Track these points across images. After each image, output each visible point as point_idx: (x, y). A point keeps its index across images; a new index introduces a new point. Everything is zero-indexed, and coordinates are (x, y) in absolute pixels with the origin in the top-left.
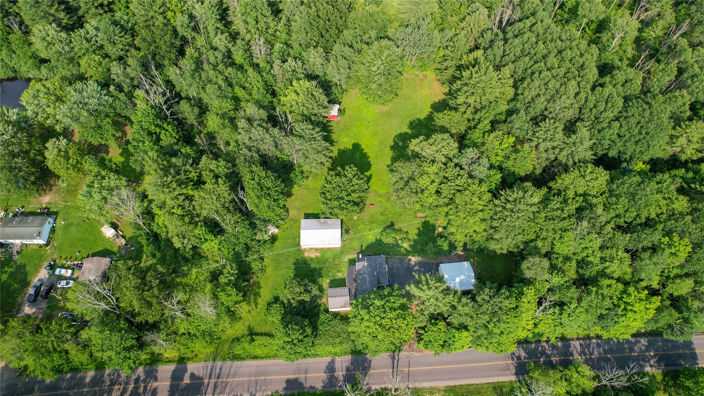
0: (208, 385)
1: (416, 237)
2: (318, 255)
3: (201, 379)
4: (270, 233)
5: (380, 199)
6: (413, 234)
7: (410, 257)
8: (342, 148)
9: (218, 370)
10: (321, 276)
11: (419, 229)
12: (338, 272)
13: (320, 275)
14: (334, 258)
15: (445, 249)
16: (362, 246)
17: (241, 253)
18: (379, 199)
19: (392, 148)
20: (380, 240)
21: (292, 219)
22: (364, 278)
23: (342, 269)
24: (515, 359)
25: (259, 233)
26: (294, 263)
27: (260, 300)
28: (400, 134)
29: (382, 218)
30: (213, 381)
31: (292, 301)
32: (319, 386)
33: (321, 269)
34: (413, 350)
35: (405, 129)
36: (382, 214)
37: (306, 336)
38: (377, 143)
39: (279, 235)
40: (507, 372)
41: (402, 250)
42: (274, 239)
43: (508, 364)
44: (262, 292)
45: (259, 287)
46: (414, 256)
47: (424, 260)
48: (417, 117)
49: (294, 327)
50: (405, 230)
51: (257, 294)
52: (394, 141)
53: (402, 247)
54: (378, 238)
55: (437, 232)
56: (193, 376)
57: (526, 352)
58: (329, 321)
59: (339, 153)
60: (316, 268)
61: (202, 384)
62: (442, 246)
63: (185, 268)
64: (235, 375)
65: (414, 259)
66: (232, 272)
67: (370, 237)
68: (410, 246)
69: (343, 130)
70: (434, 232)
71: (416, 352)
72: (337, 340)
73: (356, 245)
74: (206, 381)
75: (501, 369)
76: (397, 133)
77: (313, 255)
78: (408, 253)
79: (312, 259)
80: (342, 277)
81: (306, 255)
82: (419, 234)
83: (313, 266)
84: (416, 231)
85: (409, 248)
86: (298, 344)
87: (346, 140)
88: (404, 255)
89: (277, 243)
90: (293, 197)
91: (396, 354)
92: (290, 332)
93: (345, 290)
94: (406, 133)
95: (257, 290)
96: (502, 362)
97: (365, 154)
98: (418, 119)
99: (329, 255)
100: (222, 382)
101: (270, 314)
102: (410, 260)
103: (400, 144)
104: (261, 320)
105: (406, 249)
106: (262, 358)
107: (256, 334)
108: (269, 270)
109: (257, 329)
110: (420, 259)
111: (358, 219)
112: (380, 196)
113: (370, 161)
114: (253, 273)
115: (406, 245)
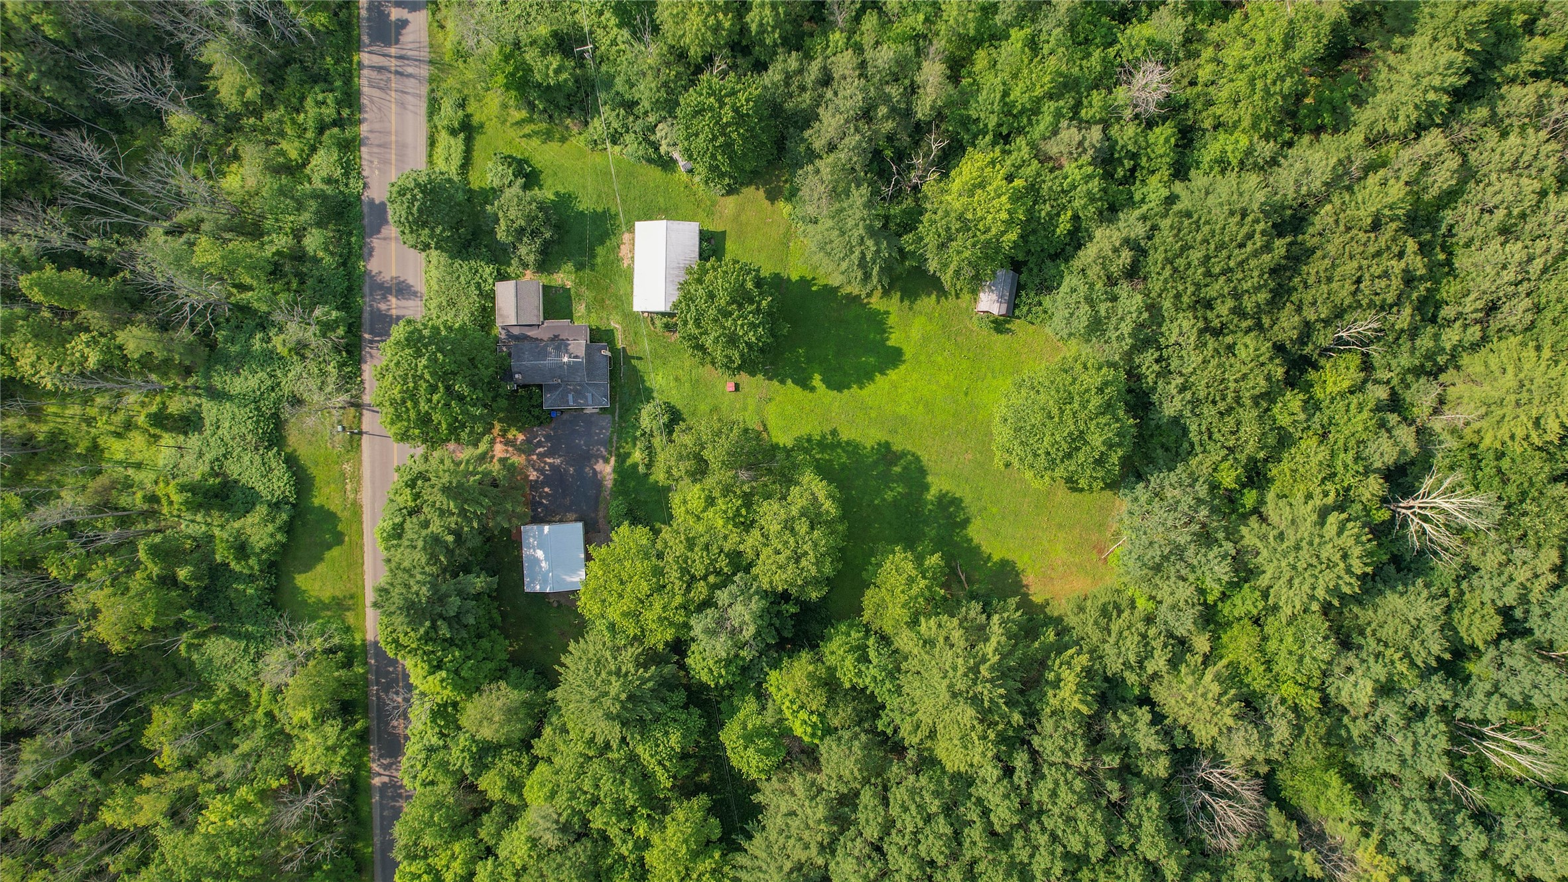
0: (384, 55)
2: (624, 263)
3: (397, 42)
7: (613, 462)
8: (892, 320)
9: (410, 70)
10: (578, 270)
12: (587, 307)
13: (580, 267)
14: (615, 298)
16: (640, 358)
18: (752, 403)
19: (886, 446)
20: (648, 399)
23: (593, 315)
26: (607, 211)
27: (535, 142)
28: (923, 472)
29: (703, 408)
30: (393, 64)
32: (373, 266)
33: (593, 268)
35: (938, 485)
36: (716, 409)
38: (902, 410)
39: (675, 176)
41: (629, 447)
44: (552, 146)
45: (562, 140)
46: (614, 471)
48: (972, 519)
51: (548, 136)
52: (904, 454)
53: (634, 447)
54: (654, 395)
56: (404, 23)
58: (478, 284)
59: (878, 312)
60: (595, 257)
61: (388, 44)
64: (402, 105)
65: (606, 470)
67: (659, 378)
68: (635, 466)
69: (945, 326)
73: (641, 347)
74: (393, 51)
76: (925, 458)
77: (624, 250)
78: (622, 458)
79: (614, 248)
80: (576, 315)
81: (623, 233)
83: (600, 250)
85: (629, 462)
87: (916, 332)
88: (618, 449)
89: (656, 173)
90: (767, 203)
94: (926, 487)
95: (556, 136)
97: (871, 378)
98: (965, 520)
99: (622, 282)
100: (389, 80)
102: (606, 461)
103: (897, 469)
104: (495, 148)
105: (628, 455)
106: (430, 156)
107: (469, 141)
109: (479, 142)
110: (607, 484)
113: (849, 388)
115: (637, 456)
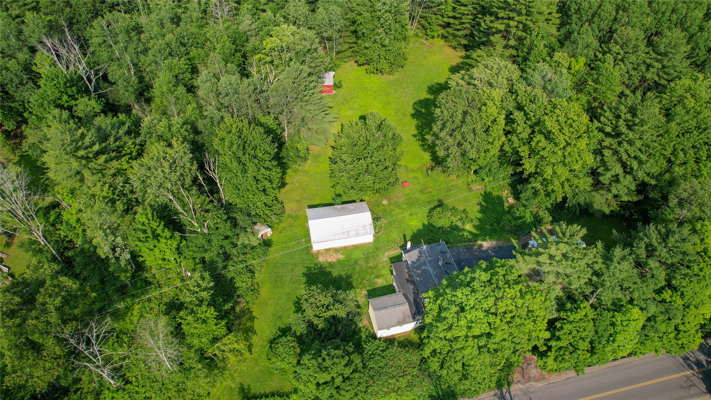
1: (480, 215)
2: (341, 257)
4: (260, 236)
5: (415, 174)
6: (475, 212)
7: (479, 242)
10: (352, 287)
11: (480, 204)
12: (378, 277)
13: (350, 286)
14: (367, 258)
15: (529, 220)
16: (404, 236)
17: (217, 262)
18: (411, 175)
19: (413, 116)
20: (430, 225)
21: (290, 216)
22: (425, 271)
23: (383, 272)
24: (695, 368)
25: (242, 235)
26: (305, 275)
28: (420, 101)
29: (423, 197)
31: (316, 321)
33: (349, 277)
34: (529, 379)
35: (424, 95)
36: (421, 191)
37: (355, 371)
39: (274, 239)
40: (693, 390)
41: (465, 234)
42: (267, 243)
43: (688, 378)
44: (257, 325)
45: (252, 319)
46: (484, 240)
47: (501, 244)
48: (436, 81)
49: (333, 352)
50: (461, 208)
51: (249, 330)
52: (415, 109)
53: (463, 230)
54: (426, 223)
55: (506, 205)
57: (705, 354)
58: (382, 351)
60: (341, 277)
62: (524, 217)
63: (121, 306)
65: (486, 244)
66: (204, 285)
67: (413, 224)
68: (475, 227)
69: (343, 104)
70: (503, 206)
71: (536, 381)
72: (403, 382)
73: (396, 235)
75: (682, 387)
76: (415, 100)
77: (332, 259)
78: (475, 237)
79: (331, 264)
80: (385, 283)
81: (321, 259)
82: (483, 210)
83: (335, 274)
84: (478, 207)
85: (474, 231)
86: (343, 386)
87: (349, 114)
88: (470, 241)
89: (272, 249)
90: (287, 187)
91: (504, 391)
92: (328, 363)
93: (399, 297)
94: (428, 100)
95: (249, 324)
96: (677, 375)
98: (438, 84)
99: (357, 255)
101: (277, 355)
102: (481, 246)
103: (423, 110)
104: (262, 371)
105: (470, 233)
108: (265, 291)
109: (257, 389)
110: (494, 243)
111: (390, 204)
112: (413, 171)
114: (238, 296)
115: (468, 227)
